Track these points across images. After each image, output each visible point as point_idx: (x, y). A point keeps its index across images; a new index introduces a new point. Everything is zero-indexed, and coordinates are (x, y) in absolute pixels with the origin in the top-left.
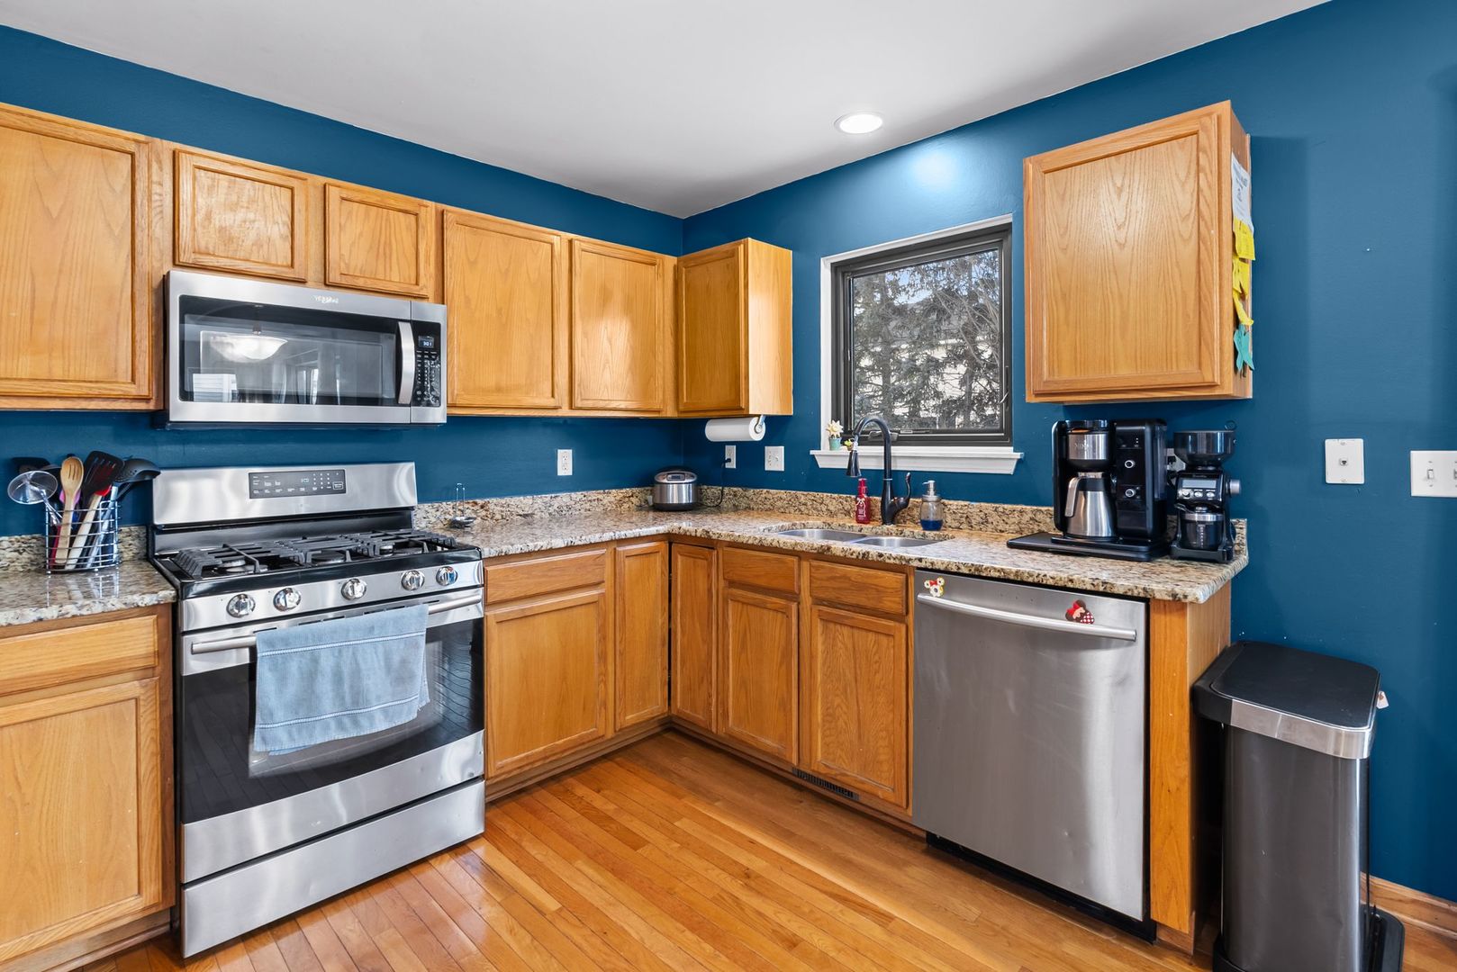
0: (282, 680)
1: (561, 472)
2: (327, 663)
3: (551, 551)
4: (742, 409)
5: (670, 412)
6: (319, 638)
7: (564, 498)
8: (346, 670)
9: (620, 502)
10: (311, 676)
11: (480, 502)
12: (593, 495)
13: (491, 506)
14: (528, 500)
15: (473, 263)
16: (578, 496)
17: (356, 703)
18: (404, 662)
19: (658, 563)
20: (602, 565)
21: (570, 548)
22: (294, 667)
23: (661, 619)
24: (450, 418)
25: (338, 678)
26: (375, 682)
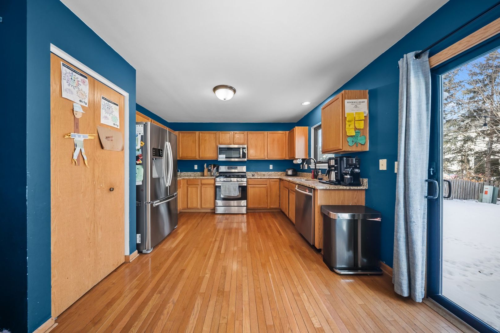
0: (223, 187)
1: (270, 168)
2: (227, 187)
3: (258, 178)
4: (294, 157)
5: (287, 158)
6: (226, 184)
7: (270, 173)
8: (229, 188)
9: (281, 174)
10: (226, 188)
11: (257, 172)
12: (276, 172)
13: (258, 173)
14: (264, 172)
15: (252, 139)
16: (273, 172)
17: (230, 192)
18: (235, 189)
19: (278, 183)
20: (267, 181)
21: (261, 178)
22: (224, 186)
23: (278, 192)
24: (247, 160)
25: (228, 189)
26: (232, 190)
